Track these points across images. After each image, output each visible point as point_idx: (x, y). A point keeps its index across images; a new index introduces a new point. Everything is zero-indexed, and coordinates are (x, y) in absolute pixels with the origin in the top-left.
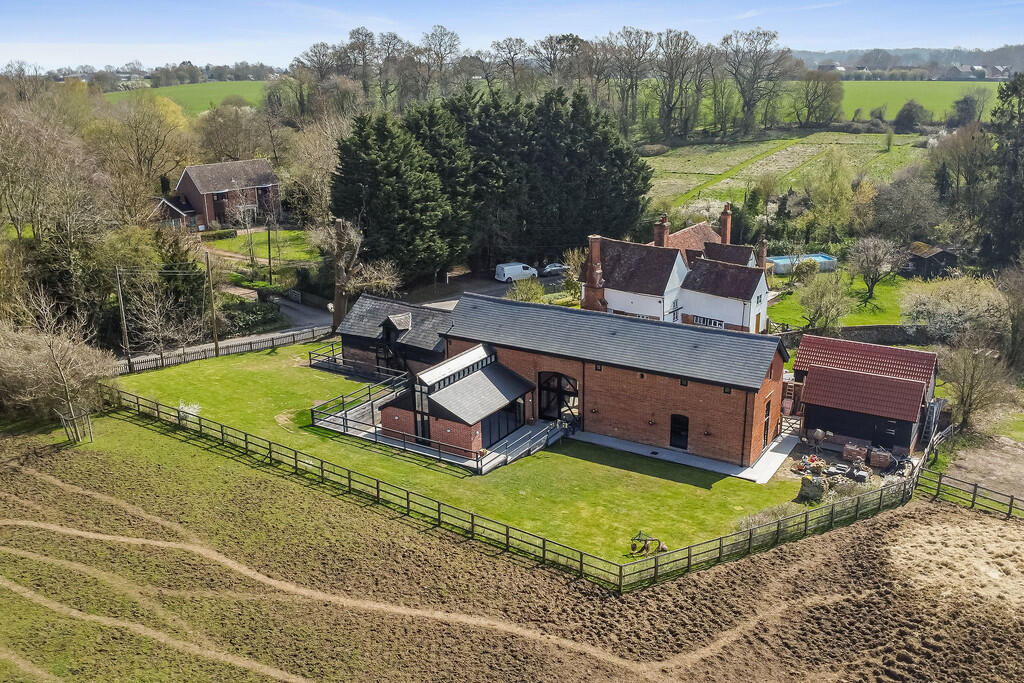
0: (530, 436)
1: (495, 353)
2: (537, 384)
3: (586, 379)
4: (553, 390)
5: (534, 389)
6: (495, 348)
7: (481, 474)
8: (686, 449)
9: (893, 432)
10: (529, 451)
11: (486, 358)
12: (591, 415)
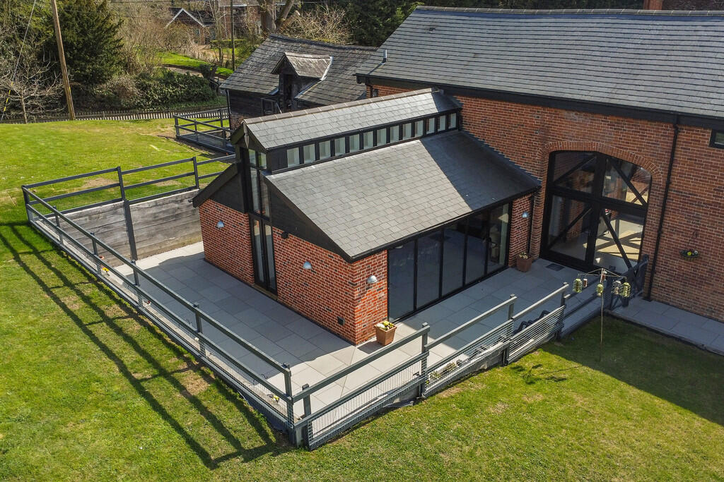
0: (511, 308)
1: (458, 111)
2: (542, 181)
3: (677, 168)
4: (580, 197)
5: (534, 191)
6: (460, 99)
7: (305, 445)
10: (505, 352)
11: (436, 116)
12: (677, 263)
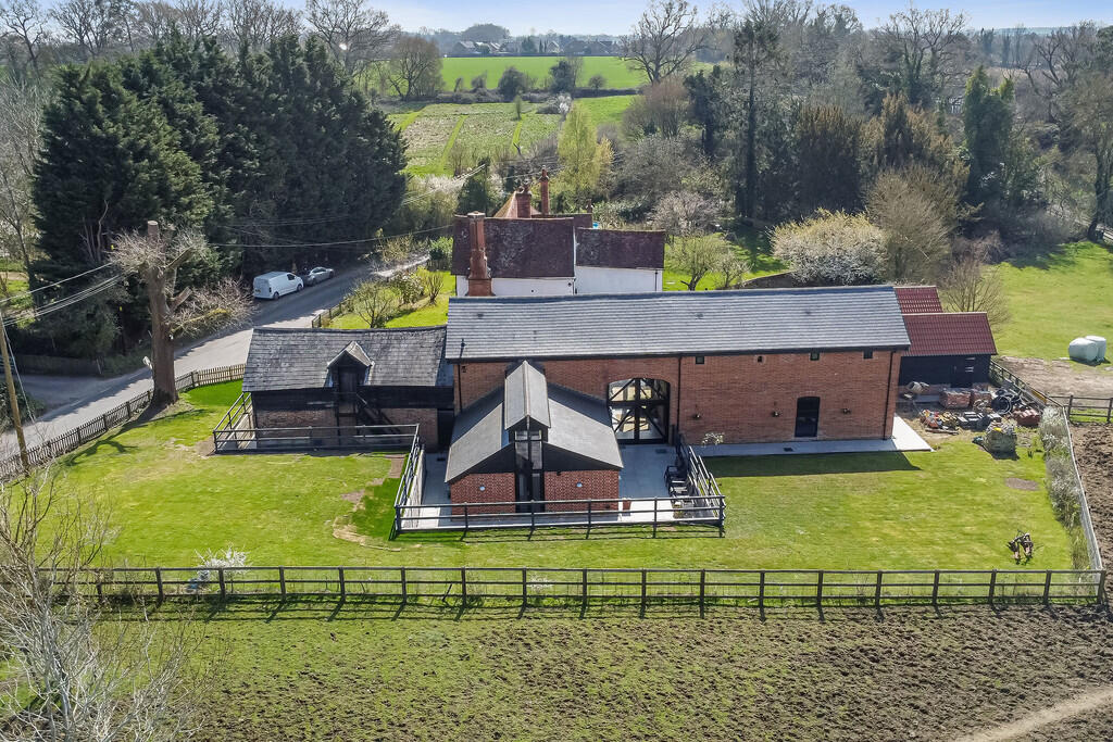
3: (682, 377)
8: (815, 435)
9: (971, 369)
